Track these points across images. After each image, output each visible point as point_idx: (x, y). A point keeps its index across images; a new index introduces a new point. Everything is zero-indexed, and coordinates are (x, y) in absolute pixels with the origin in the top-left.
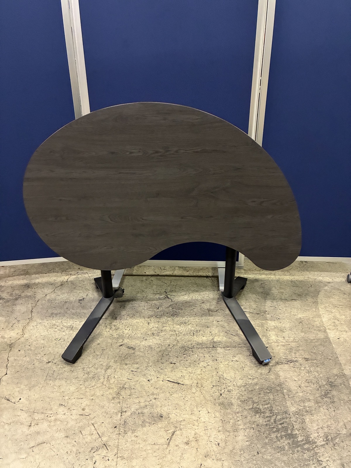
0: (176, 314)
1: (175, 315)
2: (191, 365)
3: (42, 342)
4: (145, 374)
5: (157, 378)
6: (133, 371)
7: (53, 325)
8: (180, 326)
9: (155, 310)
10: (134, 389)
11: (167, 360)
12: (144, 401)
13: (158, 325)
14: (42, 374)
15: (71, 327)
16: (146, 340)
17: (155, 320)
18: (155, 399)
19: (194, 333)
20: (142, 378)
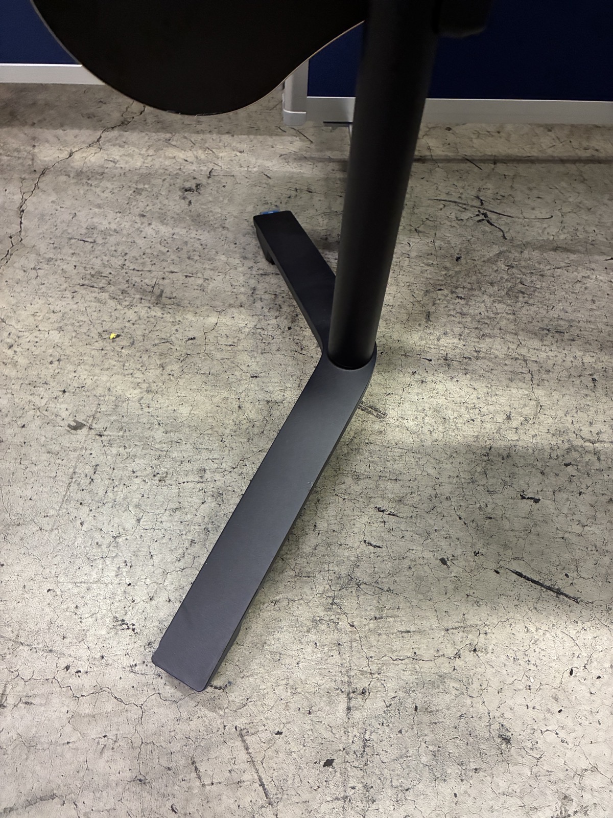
0: (523, 293)
1: (521, 295)
2: (598, 515)
3: (55, 336)
4: (430, 529)
5: (476, 554)
6: (383, 511)
7: (93, 276)
8: (542, 340)
9: (448, 265)
10: (389, 590)
11: (508, 479)
12: (432, 652)
13: (461, 326)
14: (53, 474)
15: (157, 291)
16: (422, 382)
17: (452, 307)
18: (475, 650)
19: (595, 377)
20: (420, 548)
